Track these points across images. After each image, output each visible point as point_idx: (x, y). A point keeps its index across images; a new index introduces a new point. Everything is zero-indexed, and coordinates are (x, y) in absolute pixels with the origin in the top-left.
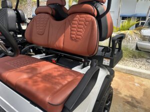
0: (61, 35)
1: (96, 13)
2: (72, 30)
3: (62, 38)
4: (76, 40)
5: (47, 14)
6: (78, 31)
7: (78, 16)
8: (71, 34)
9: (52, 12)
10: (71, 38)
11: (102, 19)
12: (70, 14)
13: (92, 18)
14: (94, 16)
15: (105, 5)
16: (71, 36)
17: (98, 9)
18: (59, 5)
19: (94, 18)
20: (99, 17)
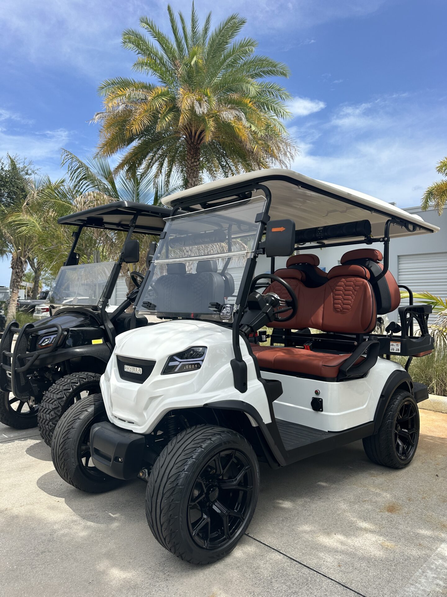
0: (319, 307)
1: (368, 275)
2: (334, 299)
3: (320, 311)
4: (342, 311)
5: (292, 280)
6: (344, 304)
7: (343, 280)
8: (334, 304)
9: (302, 276)
10: (335, 309)
11: (379, 282)
12: (331, 278)
13: (363, 282)
14: (366, 279)
15: (381, 264)
16: (334, 306)
17: (372, 269)
18: (309, 264)
19: (366, 281)
20: (375, 280)
